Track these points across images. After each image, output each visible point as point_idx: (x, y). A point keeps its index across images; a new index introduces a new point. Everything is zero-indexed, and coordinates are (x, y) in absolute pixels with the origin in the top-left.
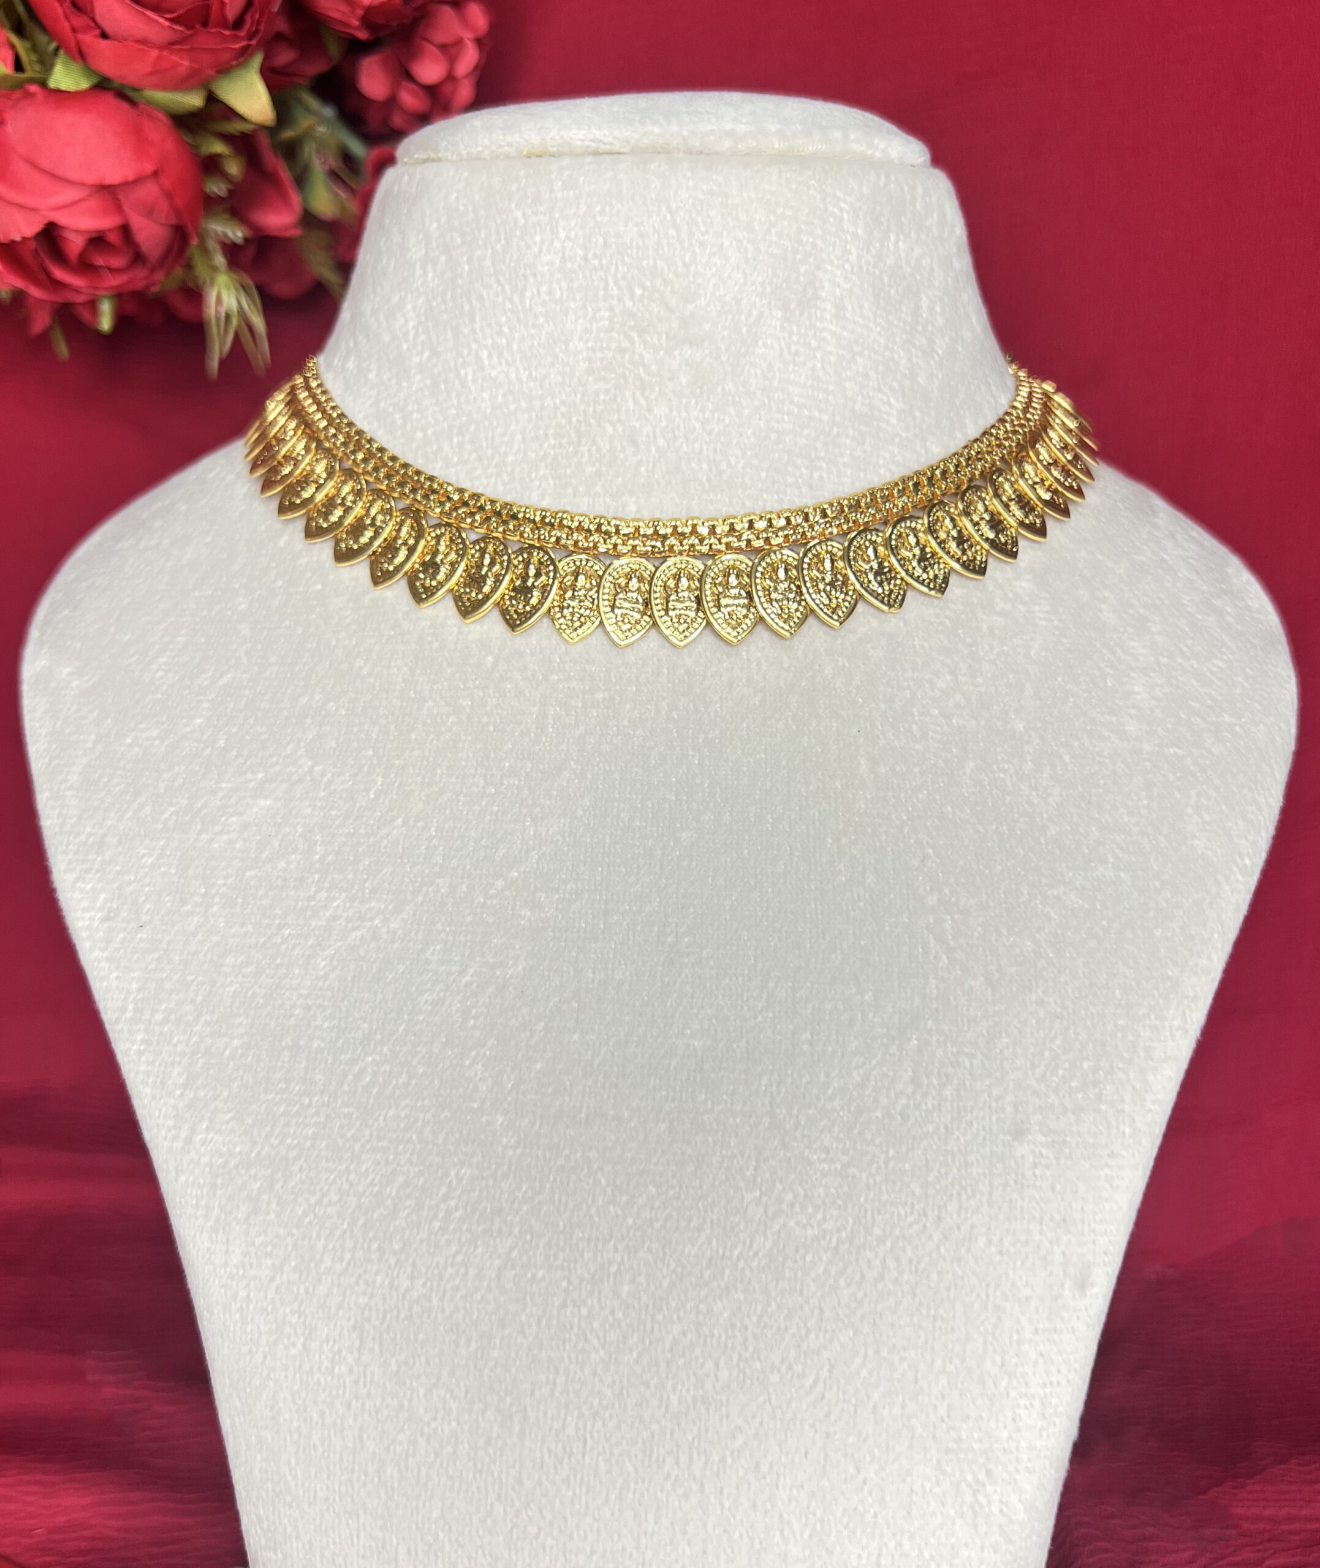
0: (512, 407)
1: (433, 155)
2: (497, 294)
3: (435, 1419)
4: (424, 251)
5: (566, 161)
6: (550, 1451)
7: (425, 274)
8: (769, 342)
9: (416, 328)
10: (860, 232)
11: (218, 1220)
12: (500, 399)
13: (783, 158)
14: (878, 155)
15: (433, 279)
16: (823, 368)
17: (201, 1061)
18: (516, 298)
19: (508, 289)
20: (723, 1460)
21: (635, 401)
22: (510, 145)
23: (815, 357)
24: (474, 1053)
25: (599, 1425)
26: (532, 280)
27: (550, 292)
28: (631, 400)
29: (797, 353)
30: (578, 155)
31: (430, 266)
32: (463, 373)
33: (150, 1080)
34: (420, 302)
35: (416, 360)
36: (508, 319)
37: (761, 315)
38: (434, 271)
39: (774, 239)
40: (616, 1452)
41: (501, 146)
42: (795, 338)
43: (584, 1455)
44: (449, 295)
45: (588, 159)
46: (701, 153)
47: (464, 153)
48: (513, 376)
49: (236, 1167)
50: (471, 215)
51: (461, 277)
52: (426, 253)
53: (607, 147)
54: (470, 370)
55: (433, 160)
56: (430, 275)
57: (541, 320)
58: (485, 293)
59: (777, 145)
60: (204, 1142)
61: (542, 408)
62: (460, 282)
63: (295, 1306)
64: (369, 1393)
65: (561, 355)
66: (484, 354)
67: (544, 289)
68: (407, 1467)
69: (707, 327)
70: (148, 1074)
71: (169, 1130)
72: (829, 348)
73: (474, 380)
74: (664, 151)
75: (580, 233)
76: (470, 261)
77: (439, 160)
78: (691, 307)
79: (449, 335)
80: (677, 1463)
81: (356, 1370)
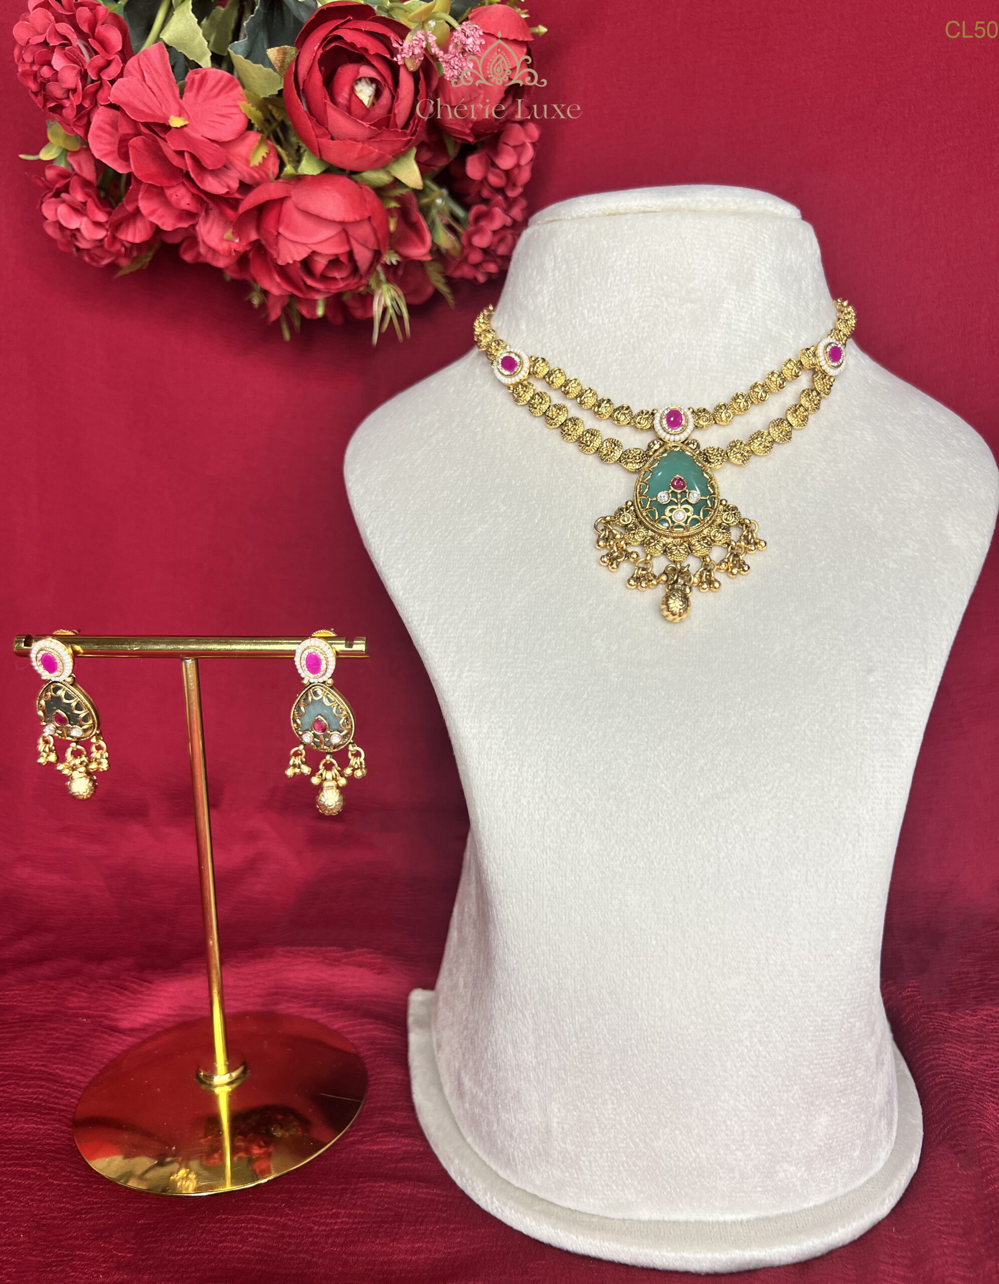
0: (600, 337)
1: (556, 218)
2: (593, 282)
3: (584, 803)
4: (553, 264)
5: (628, 217)
6: (641, 819)
7: (554, 275)
8: (730, 301)
9: (549, 301)
10: (773, 249)
11: (475, 712)
12: (593, 334)
13: (735, 213)
14: (780, 213)
15: (559, 277)
16: (756, 314)
17: (464, 640)
18: (603, 284)
19: (599, 279)
20: (727, 825)
21: (663, 332)
22: (599, 210)
23: (752, 309)
24: (596, 635)
25: (665, 807)
26: (611, 274)
27: (621, 280)
28: (661, 331)
29: (743, 307)
30: (635, 213)
31: (557, 271)
32: (574, 321)
33: (438, 650)
34: (551, 288)
35: (549, 317)
36: (599, 294)
37: (725, 288)
38: (559, 273)
39: (732, 251)
40: (674, 820)
41: (595, 211)
42: (742, 299)
43: (658, 821)
44: (567, 284)
45: (641, 215)
46: (695, 211)
47: (575, 215)
48: (600, 322)
49: (484, 687)
50: (580, 245)
51: (574, 274)
52: (555, 265)
53: (649, 209)
54: (578, 320)
55: (556, 221)
56: (557, 274)
57: (616, 293)
58: (586, 282)
59: (733, 207)
60: (467, 677)
61: (615, 337)
62: (574, 277)
63: (515, 751)
64: (552, 791)
65: (625, 310)
66: (586, 311)
67: (618, 278)
68: (570, 827)
69: (699, 293)
70: (437, 648)
71: (449, 672)
72: (759, 305)
73: (580, 325)
74: (677, 210)
75: (637, 250)
76: (579, 266)
77: (560, 220)
78: (691, 285)
79: (567, 303)
80: (705, 827)
81: (545, 780)
